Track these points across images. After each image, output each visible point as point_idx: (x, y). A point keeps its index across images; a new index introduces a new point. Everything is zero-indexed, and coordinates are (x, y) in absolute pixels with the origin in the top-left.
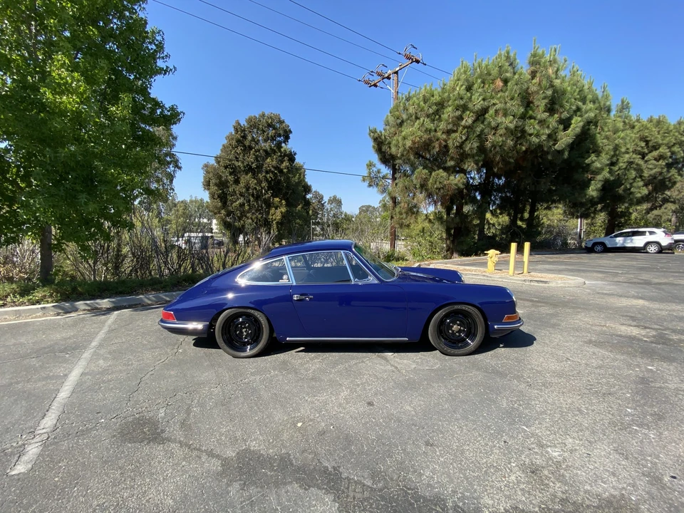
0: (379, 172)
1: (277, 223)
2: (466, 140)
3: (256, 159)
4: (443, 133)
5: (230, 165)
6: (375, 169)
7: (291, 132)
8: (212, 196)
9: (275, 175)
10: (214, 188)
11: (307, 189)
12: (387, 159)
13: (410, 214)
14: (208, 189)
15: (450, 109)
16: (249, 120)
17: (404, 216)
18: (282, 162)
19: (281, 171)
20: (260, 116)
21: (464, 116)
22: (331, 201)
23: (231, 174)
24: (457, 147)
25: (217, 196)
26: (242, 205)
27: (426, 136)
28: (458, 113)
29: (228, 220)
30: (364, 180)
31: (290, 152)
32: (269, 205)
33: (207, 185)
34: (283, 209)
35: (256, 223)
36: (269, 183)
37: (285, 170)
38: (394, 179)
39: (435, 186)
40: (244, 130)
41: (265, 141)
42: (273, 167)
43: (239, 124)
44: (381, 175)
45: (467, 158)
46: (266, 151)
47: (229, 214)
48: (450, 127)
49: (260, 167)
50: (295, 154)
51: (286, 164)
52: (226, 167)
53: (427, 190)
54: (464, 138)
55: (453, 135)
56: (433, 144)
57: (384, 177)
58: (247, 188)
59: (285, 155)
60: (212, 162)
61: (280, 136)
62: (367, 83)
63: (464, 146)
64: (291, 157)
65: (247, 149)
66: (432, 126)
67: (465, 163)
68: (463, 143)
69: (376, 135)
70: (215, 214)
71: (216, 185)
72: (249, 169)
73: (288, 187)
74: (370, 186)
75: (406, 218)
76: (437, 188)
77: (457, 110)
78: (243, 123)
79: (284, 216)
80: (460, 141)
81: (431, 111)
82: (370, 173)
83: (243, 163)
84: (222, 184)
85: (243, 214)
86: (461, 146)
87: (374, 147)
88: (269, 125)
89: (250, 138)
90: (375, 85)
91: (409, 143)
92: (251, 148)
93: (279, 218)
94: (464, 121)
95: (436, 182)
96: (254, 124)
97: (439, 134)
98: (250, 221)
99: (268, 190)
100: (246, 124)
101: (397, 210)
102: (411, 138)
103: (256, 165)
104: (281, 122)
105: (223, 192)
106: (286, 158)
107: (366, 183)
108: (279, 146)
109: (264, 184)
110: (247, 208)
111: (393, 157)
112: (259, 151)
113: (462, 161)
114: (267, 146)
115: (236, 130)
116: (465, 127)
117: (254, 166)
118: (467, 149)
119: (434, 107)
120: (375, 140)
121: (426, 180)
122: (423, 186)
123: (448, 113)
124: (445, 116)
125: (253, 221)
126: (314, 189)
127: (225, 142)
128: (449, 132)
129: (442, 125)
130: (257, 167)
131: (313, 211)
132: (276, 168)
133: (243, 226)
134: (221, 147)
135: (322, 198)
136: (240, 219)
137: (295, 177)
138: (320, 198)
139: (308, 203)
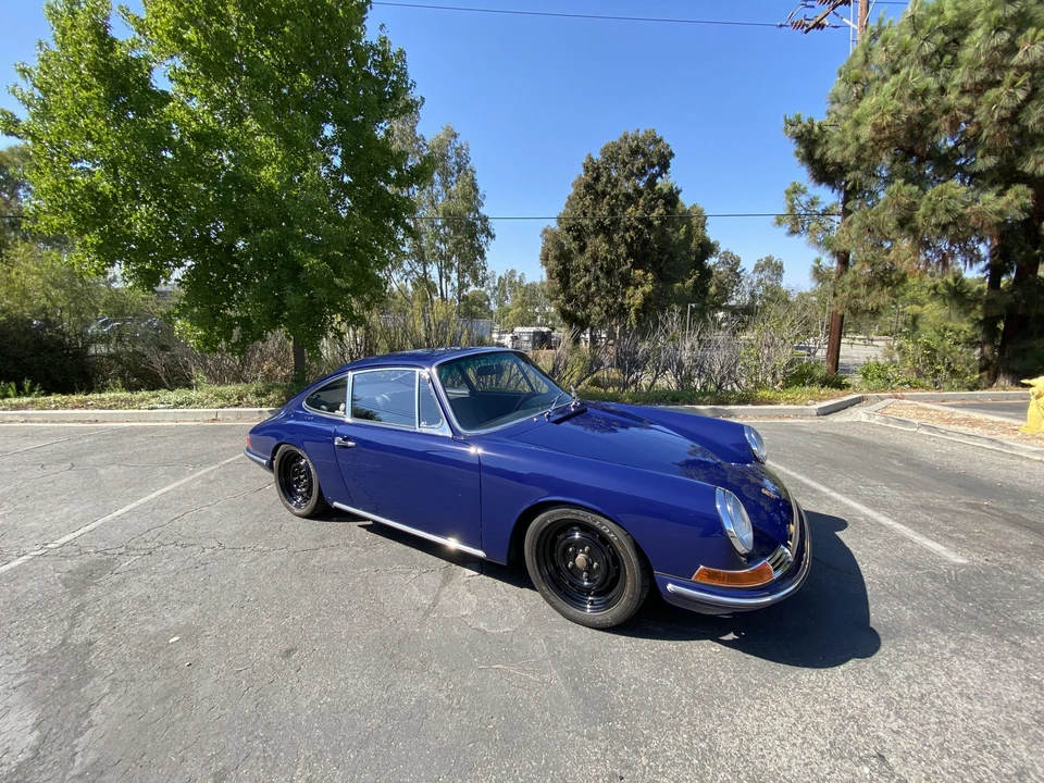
0: (813, 202)
1: (637, 311)
2: (1029, 99)
3: (612, 212)
4: (963, 92)
5: (574, 226)
6: (804, 199)
7: (672, 155)
8: (550, 273)
9: (639, 232)
10: (553, 263)
11: (707, 249)
12: (825, 173)
13: (878, 286)
14: (546, 265)
15: (980, 33)
16: (604, 152)
17: (863, 291)
18: (653, 210)
19: (649, 225)
20: (621, 140)
21: (1020, 41)
22: (759, 268)
23: (575, 239)
24: (1002, 121)
25: (555, 275)
26: (588, 285)
27: (911, 108)
28: (1003, 38)
29: (568, 308)
30: (779, 223)
31: (671, 189)
32: (627, 281)
33: (545, 259)
34: (648, 288)
35: (606, 312)
36: (629, 246)
37: (656, 223)
38: (846, 213)
39: (933, 221)
40: (598, 168)
41: (628, 179)
42: (636, 219)
43: (591, 159)
44: (819, 209)
45: (1033, 144)
46: (627, 196)
47: (569, 301)
48: (980, 76)
49: (615, 223)
50: (678, 192)
51: (660, 210)
52: (569, 230)
53: (914, 231)
54: (1021, 95)
55: (992, 93)
56: (933, 124)
57: (826, 213)
58: (595, 258)
59: (661, 195)
60: (554, 224)
61: (652, 166)
62: (797, 26)
63: (1022, 116)
64: (671, 198)
65: (599, 196)
66: (932, 83)
67: (1028, 159)
68: (1021, 107)
69: (798, 129)
70: (552, 300)
71: (555, 257)
72: (601, 229)
73: (662, 251)
74: (793, 232)
75: (869, 293)
76: (937, 225)
77: (998, 30)
78: (597, 157)
79: (647, 298)
80: (1011, 104)
81: (928, 48)
82: (792, 208)
83: (592, 220)
84: (564, 257)
85: (589, 299)
86: (1015, 116)
87: (797, 154)
88: (635, 152)
89: (604, 179)
90: (819, 26)
91: (866, 132)
92: (604, 194)
93: (637, 302)
94: (1020, 54)
95: (934, 211)
96: (612, 155)
97: (952, 98)
98: (598, 308)
99: (628, 257)
100: (600, 157)
101: (848, 278)
102: (871, 119)
103: (611, 221)
104: (657, 141)
105: (565, 269)
106: (661, 202)
107: (785, 229)
108: (651, 183)
109: (622, 250)
110: (593, 289)
111: (842, 169)
112: (617, 196)
113: (1020, 153)
114: (627, 187)
115: (587, 169)
116: (1021, 70)
117: (607, 222)
118: (1031, 123)
119: (940, 38)
120: (799, 138)
121: (913, 207)
122: (905, 223)
123: (977, 43)
124: (967, 53)
125: (602, 309)
126: (722, 248)
127: (571, 191)
128: (979, 89)
129: (960, 76)
130: (613, 223)
131: (718, 287)
132: (641, 220)
133: (589, 316)
134: (566, 200)
135: (737, 263)
136: (585, 306)
137: (678, 230)
138: (733, 264)
139: (707, 273)
